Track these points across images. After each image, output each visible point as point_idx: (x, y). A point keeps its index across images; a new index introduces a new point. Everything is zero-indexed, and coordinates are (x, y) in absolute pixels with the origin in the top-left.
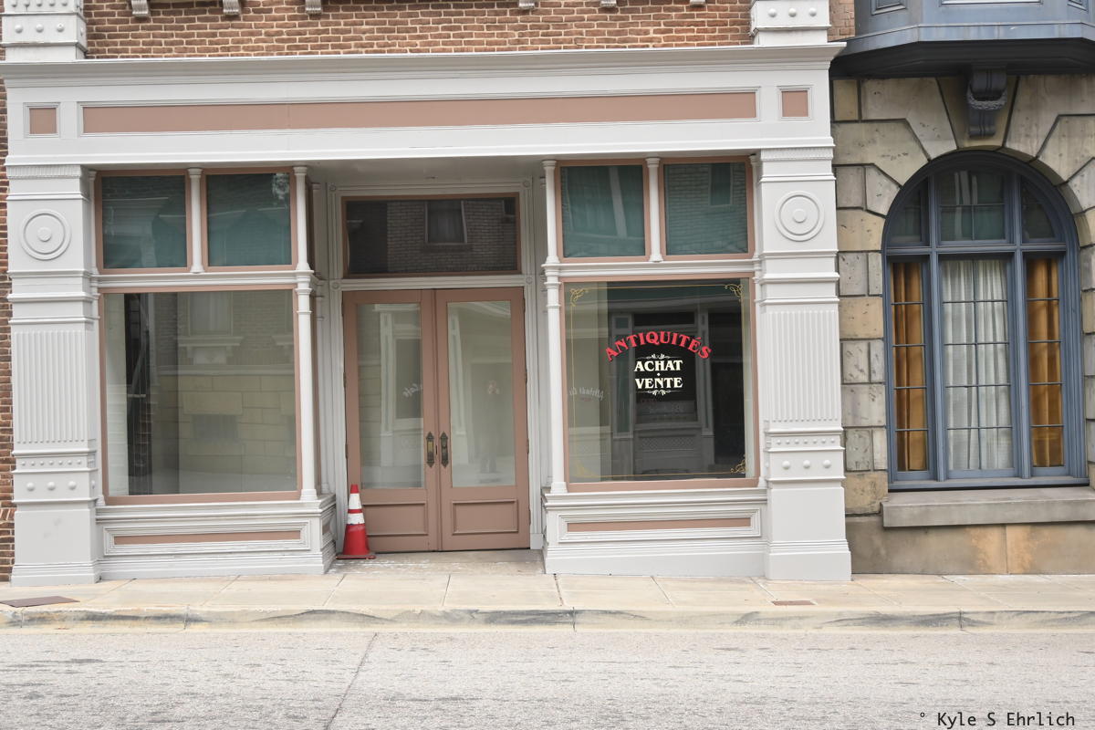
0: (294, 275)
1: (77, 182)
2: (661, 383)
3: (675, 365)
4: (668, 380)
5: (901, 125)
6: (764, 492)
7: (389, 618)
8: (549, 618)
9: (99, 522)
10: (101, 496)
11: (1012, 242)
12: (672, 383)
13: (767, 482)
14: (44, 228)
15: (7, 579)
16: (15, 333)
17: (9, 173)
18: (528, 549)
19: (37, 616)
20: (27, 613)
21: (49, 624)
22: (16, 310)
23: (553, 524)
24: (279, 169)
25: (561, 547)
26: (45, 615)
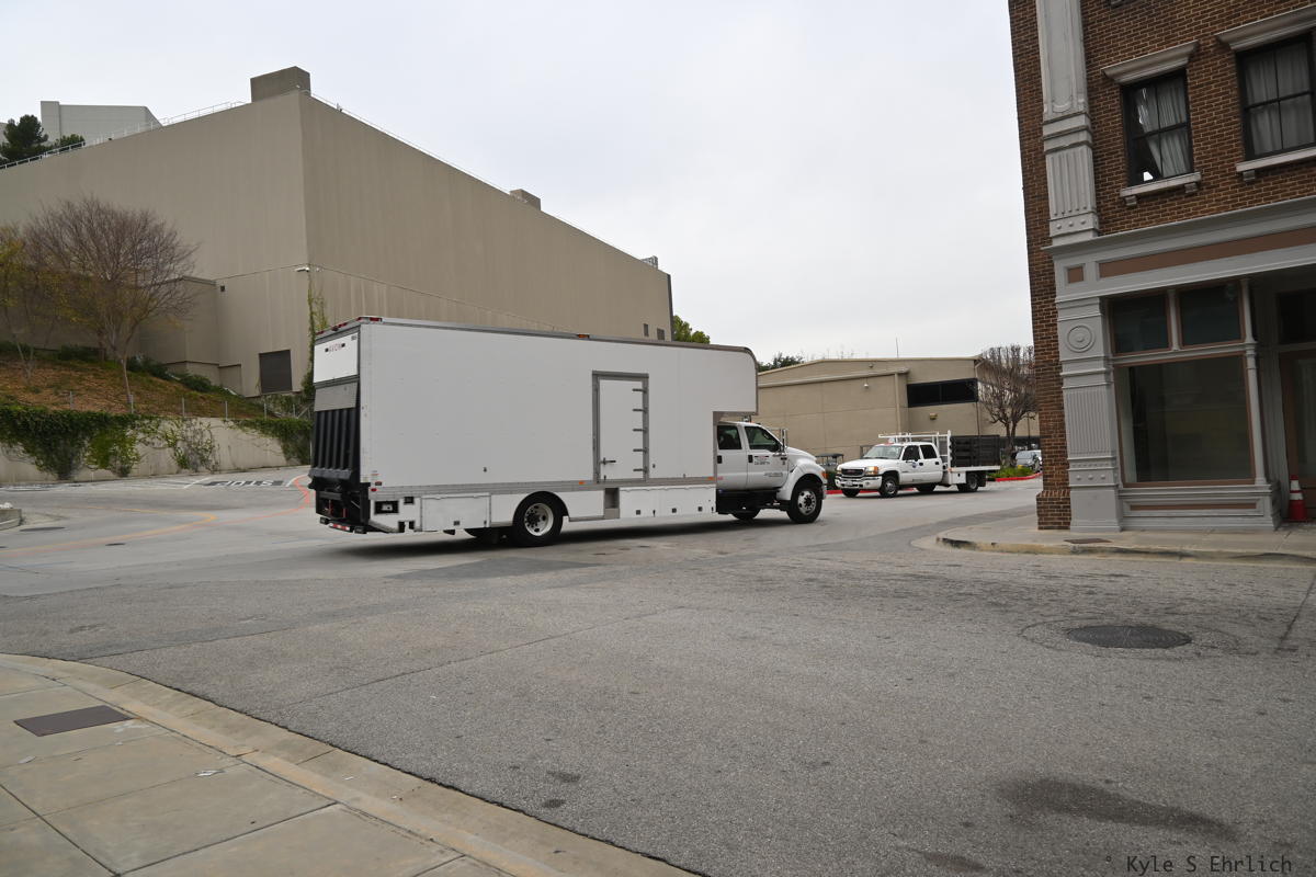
0: (1244, 346)
1: (1098, 306)
9: (1120, 497)
10: (1121, 483)
14: (1079, 334)
15: (1067, 528)
16: (1065, 393)
17: (1058, 307)
19: (1088, 549)
20: (1081, 548)
21: (1095, 554)
22: (1066, 381)
24: (1229, 282)
26: (1091, 549)
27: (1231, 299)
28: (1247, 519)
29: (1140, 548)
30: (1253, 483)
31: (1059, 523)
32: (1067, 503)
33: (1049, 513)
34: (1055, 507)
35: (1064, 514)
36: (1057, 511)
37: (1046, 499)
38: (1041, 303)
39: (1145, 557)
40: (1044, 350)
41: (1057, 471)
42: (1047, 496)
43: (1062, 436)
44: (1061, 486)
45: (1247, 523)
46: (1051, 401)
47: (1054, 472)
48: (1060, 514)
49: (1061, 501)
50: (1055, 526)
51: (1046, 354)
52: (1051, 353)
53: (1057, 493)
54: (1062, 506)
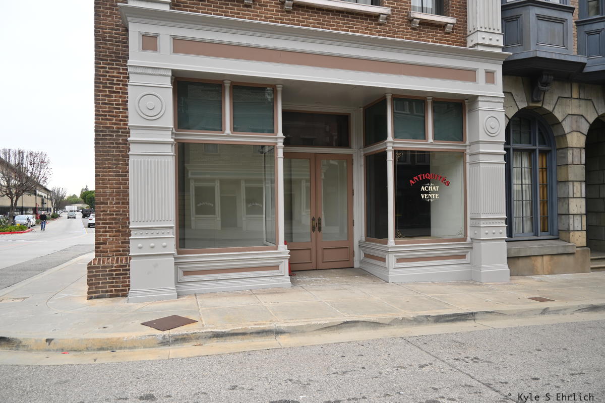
0: (276, 138)
2: (431, 196)
3: (436, 188)
4: (434, 195)
5: (510, 94)
6: (472, 244)
7: (387, 323)
8: (463, 317)
9: (176, 264)
10: (176, 250)
11: (535, 145)
12: (435, 196)
13: (472, 239)
14: (150, 102)
15: (125, 296)
16: (131, 160)
17: (130, 70)
18: (353, 267)
19: (180, 337)
20: (173, 336)
21: (188, 342)
22: (132, 147)
23: (391, 259)
24: (269, 86)
25: (395, 270)
26: (185, 336)
27: (270, 100)
28: (273, 278)
29: (237, 329)
30: (276, 249)
32: (120, 270)
33: (101, 282)
34: (107, 275)
35: (116, 282)
36: (109, 279)
37: (98, 267)
38: (106, 68)
39: (243, 339)
40: (106, 116)
41: (111, 238)
42: (99, 263)
43: (119, 203)
44: (115, 253)
45: (274, 282)
46: (109, 168)
47: (107, 239)
48: (112, 283)
49: (114, 268)
50: (107, 294)
51: (107, 119)
52: (112, 120)
53: (110, 261)
54: (114, 273)
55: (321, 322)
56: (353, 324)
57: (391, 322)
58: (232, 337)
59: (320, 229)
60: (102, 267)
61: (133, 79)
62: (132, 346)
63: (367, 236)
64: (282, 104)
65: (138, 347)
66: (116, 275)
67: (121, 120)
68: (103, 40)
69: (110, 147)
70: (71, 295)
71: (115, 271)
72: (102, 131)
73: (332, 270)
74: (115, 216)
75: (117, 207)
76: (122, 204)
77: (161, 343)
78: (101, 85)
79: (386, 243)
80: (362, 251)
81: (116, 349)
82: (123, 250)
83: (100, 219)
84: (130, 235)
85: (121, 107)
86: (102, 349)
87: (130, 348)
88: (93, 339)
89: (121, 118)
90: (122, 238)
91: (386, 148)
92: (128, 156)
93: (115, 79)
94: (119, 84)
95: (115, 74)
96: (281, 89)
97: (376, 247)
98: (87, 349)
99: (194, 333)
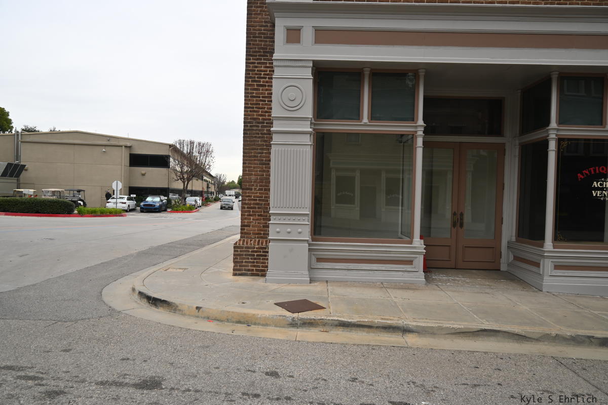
0: (416, 127)
1: (310, 69)
7: (535, 338)
9: (310, 251)
10: (310, 236)
14: (292, 93)
15: (264, 275)
16: (273, 149)
17: (275, 63)
18: (499, 270)
19: (308, 321)
20: (301, 319)
21: (315, 327)
22: (274, 136)
23: (547, 266)
24: (411, 71)
25: (550, 278)
26: (312, 321)
27: (411, 86)
28: (406, 274)
29: (364, 322)
30: (411, 243)
31: (253, 270)
32: (260, 252)
33: (244, 261)
34: (250, 255)
35: (257, 262)
36: (251, 259)
37: (242, 248)
38: (254, 63)
39: (368, 332)
40: (253, 108)
41: (254, 221)
42: (243, 244)
43: (262, 189)
44: (257, 236)
45: (407, 277)
46: (255, 156)
47: (251, 222)
48: (254, 262)
49: (255, 249)
50: (249, 272)
51: (254, 111)
52: (259, 112)
53: (252, 242)
54: (256, 254)
55: (454, 326)
56: (492, 333)
57: (541, 337)
58: (358, 329)
59: (461, 225)
60: (246, 248)
61: (277, 73)
62: (265, 323)
63: (518, 236)
64: (424, 90)
65: (269, 325)
66: (257, 255)
67: (266, 112)
68: (254, 37)
69: (256, 137)
70: (220, 270)
71: (256, 252)
72: (249, 122)
73: (474, 271)
74: (258, 202)
75: (260, 193)
76: (265, 190)
77: (291, 324)
78: (250, 80)
79: (542, 246)
80: (510, 253)
81: (252, 324)
82: (263, 233)
83: (245, 204)
84: (270, 220)
85: (267, 99)
86: (239, 322)
87: (263, 325)
88: (233, 312)
89: (266, 110)
90: (263, 222)
91: (548, 136)
92: (270, 145)
93: (263, 73)
94: (265, 78)
95: (262, 69)
96: (424, 74)
97: (528, 250)
98: (228, 321)
99: (321, 319)
